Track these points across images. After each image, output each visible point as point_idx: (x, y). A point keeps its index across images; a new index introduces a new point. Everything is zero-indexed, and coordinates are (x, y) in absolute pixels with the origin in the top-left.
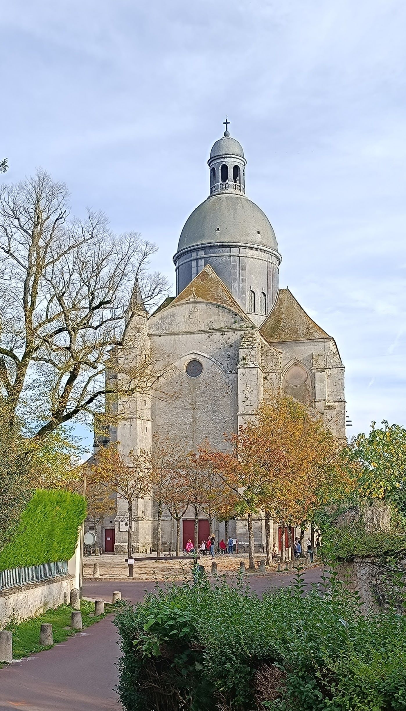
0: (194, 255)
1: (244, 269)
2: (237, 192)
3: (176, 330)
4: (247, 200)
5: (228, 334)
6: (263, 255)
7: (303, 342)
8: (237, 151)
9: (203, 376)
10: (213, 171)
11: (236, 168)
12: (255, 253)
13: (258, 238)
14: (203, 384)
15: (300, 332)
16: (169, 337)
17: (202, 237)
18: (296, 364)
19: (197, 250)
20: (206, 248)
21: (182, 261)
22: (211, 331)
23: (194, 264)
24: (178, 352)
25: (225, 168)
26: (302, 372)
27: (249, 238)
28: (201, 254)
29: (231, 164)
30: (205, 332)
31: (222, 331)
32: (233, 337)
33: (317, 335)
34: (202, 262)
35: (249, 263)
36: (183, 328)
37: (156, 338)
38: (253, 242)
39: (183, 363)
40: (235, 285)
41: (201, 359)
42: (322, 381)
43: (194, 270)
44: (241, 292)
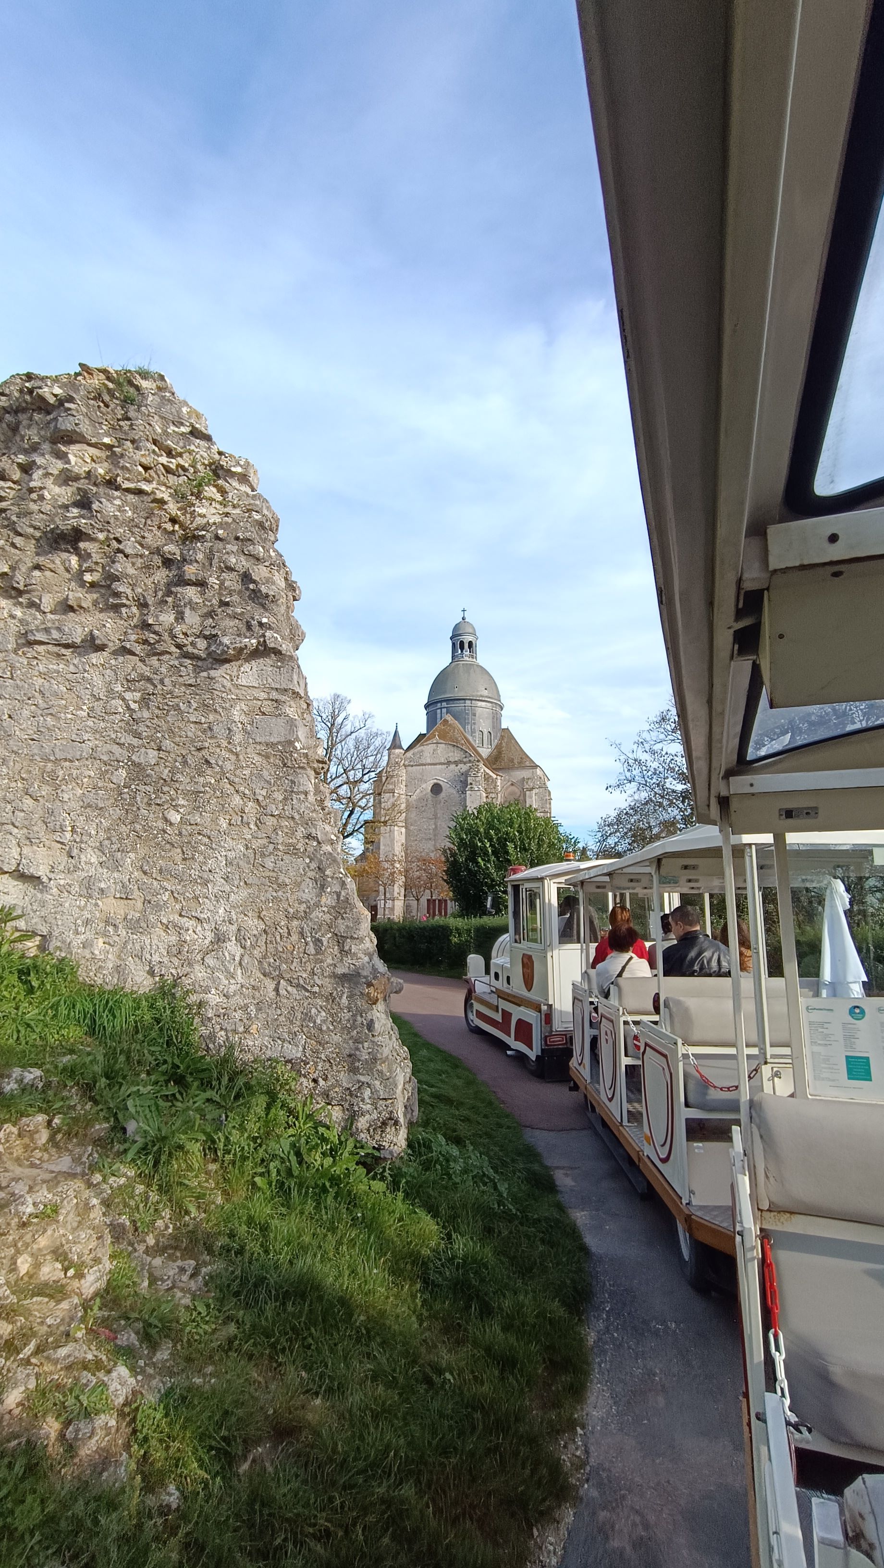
0: (439, 705)
1: (474, 715)
2: (471, 659)
3: (424, 762)
4: (478, 666)
5: (460, 766)
6: (489, 705)
7: (517, 768)
8: (471, 631)
9: (443, 795)
10: (454, 644)
11: (470, 644)
12: (483, 704)
13: (486, 693)
14: (443, 801)
15: (516, 761)
16: (418, 768)
17: (445, 693)
18: (512, 785)
19: (441, 702)
20: (447, 701)
21: (431, 709)
22: (449, 763)
23: (439, 711)
24: (425, 778)
25: (462, 643)
26: (517, 790)
27: (479, 694)
28: (444, 704)
29: (467, 639)
30: (444, 764)
31: (456, 763)
32: (464, 768)
33: (528, 764)
34: (444, 710)
35: (479, 711)
36: (429, 761)
37: (410, 768)
38: (482, 696)
39: (428, 786)
40: (468, 727)
41: (441, 783)
42: (531, 797)
43: (439, 716)
44: (473, 732)
